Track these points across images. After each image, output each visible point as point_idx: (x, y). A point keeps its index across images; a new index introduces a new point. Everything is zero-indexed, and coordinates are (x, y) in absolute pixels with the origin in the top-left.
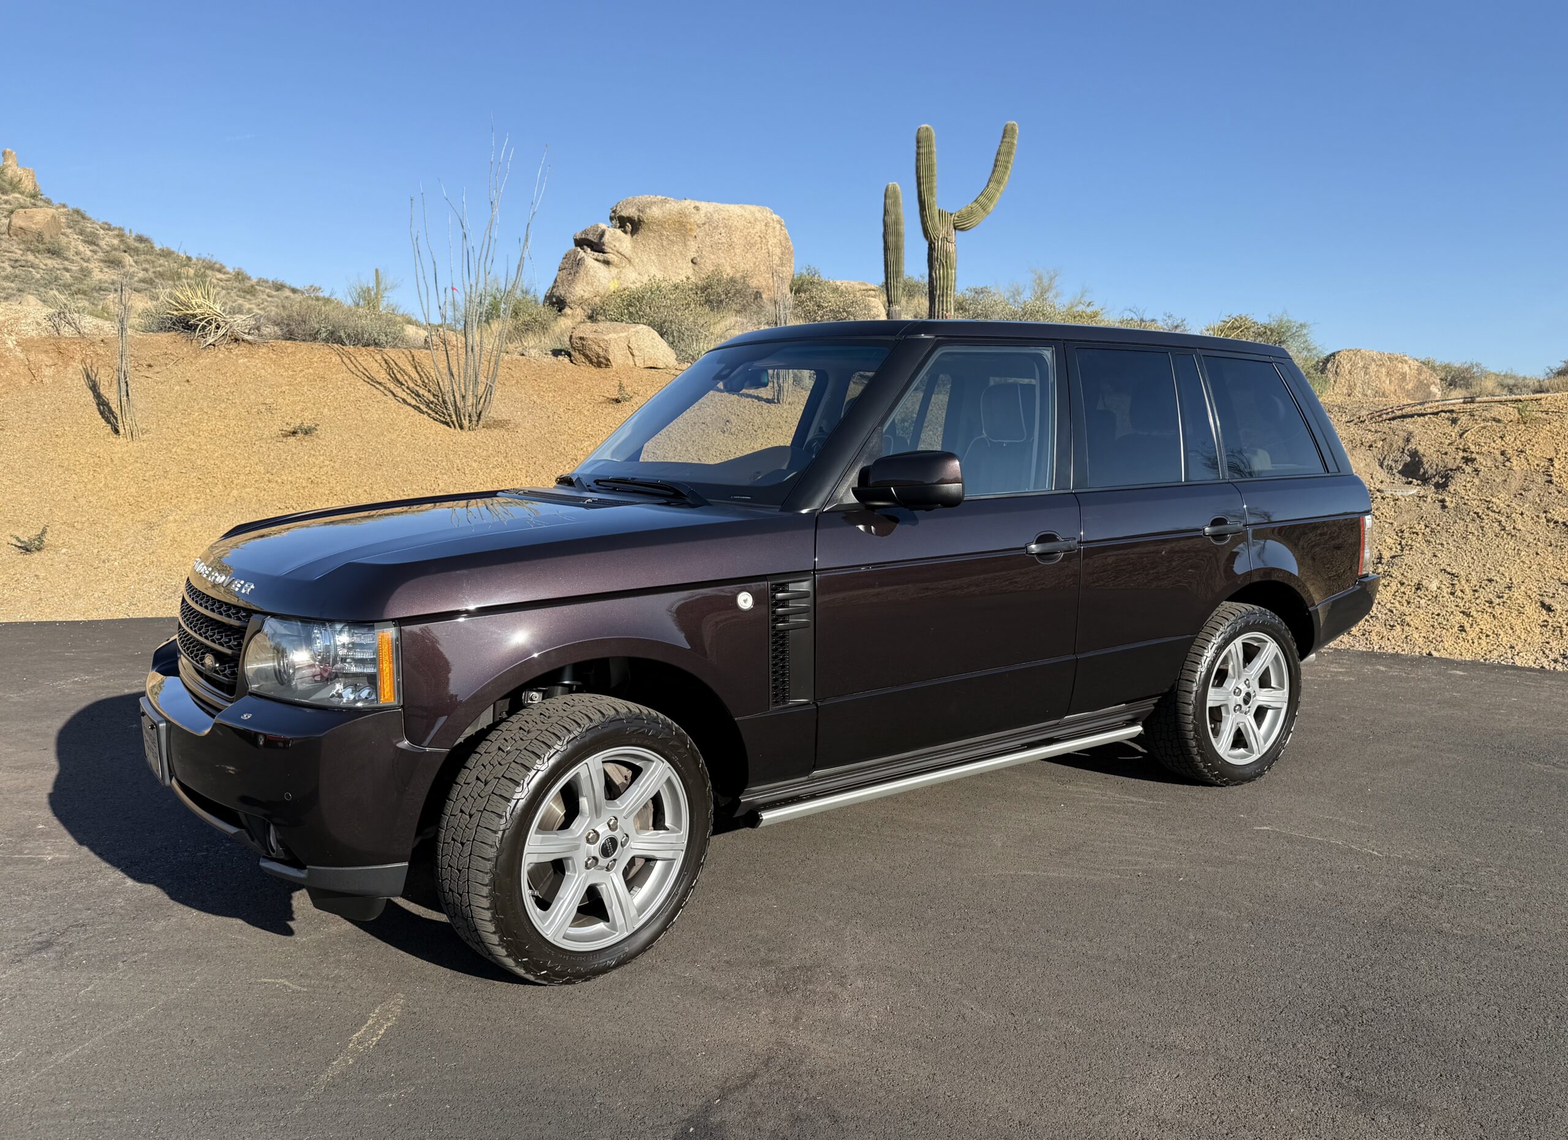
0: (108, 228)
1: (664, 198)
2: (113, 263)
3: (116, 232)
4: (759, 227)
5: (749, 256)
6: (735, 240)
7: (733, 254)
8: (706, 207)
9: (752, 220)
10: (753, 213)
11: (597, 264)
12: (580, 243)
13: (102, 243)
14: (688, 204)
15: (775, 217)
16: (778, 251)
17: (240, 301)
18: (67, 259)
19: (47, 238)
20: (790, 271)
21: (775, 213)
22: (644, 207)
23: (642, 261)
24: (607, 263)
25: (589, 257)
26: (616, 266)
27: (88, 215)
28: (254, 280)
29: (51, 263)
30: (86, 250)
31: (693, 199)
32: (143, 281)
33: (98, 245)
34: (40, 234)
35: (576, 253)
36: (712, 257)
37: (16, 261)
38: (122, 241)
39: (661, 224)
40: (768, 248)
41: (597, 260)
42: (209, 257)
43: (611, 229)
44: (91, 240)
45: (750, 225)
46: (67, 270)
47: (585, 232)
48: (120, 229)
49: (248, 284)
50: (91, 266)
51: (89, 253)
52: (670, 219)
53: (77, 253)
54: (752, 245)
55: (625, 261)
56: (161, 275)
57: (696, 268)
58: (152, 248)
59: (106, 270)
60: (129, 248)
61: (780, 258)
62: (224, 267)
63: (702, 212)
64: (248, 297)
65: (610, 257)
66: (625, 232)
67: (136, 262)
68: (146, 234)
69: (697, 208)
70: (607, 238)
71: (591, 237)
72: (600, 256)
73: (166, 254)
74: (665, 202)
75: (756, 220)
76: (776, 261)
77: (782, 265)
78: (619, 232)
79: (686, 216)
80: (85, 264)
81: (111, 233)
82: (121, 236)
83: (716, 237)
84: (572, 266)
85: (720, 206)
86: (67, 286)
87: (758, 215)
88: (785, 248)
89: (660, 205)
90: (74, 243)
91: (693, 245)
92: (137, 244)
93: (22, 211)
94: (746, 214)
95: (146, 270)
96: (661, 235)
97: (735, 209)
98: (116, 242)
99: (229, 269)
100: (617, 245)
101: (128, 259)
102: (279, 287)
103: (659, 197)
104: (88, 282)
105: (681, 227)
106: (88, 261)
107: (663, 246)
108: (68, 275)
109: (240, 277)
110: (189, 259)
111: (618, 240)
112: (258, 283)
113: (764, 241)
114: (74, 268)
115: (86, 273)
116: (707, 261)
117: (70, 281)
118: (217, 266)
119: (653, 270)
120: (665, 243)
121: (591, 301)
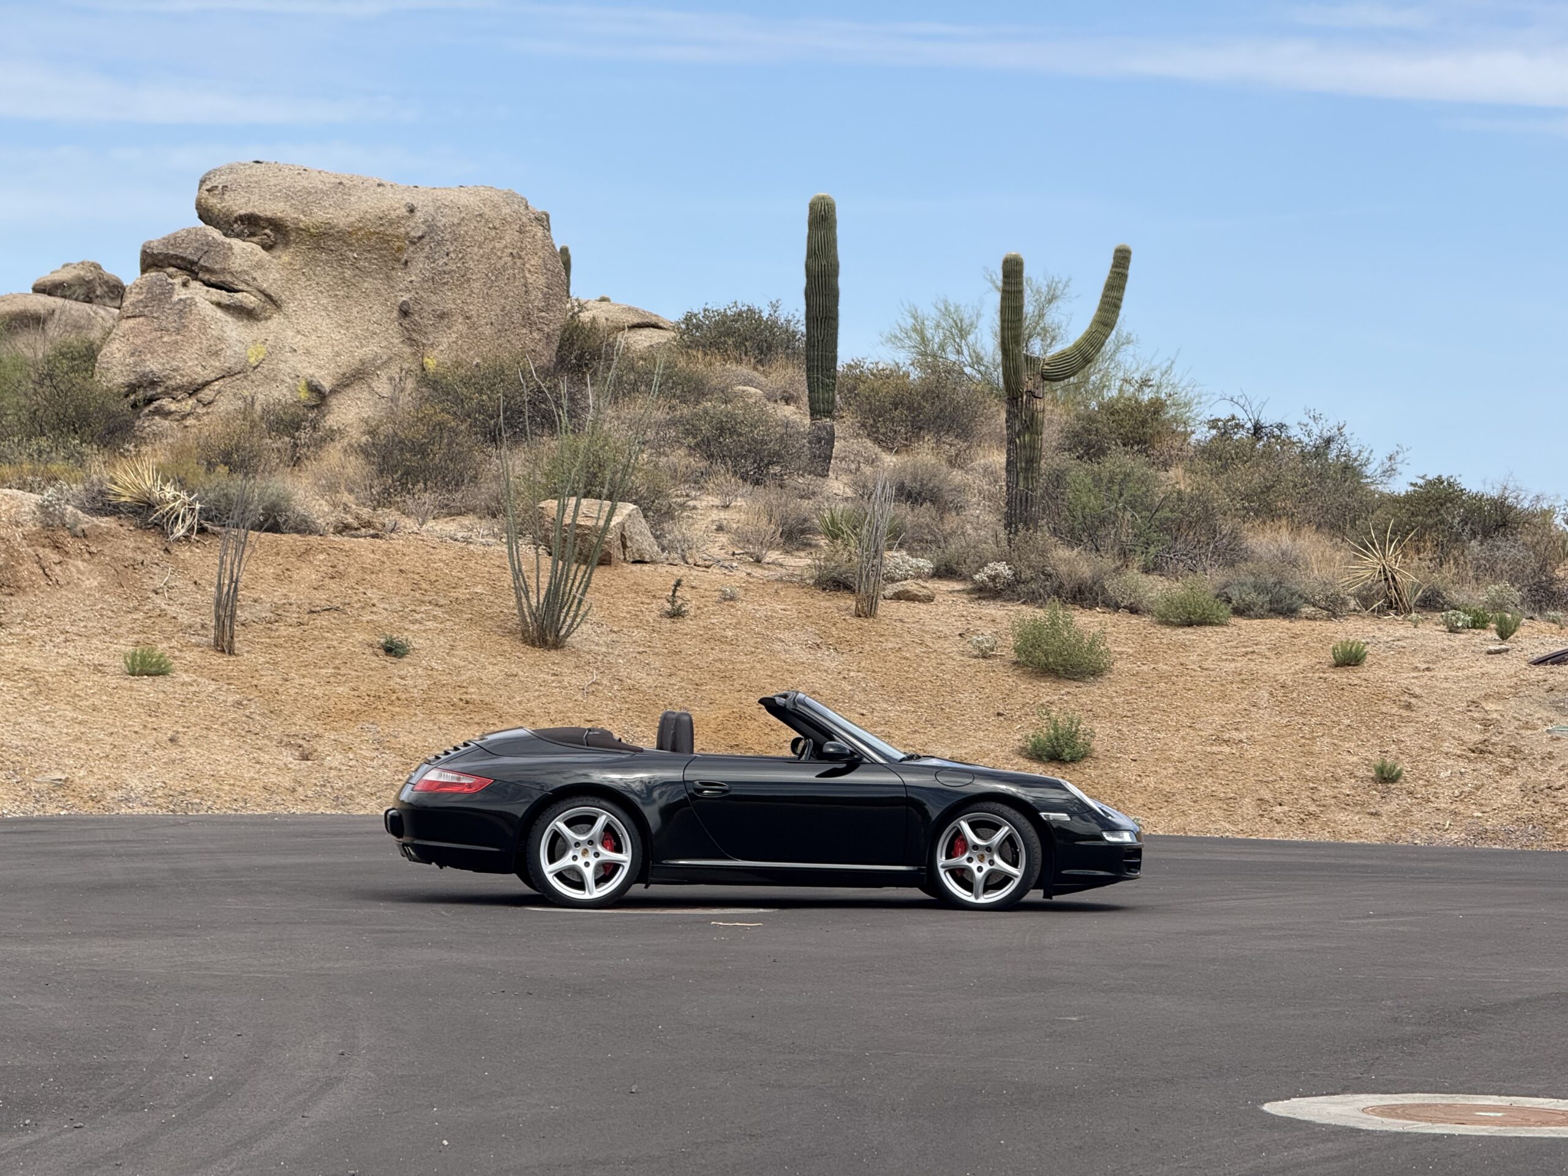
6: (471, 264)
7: (468, 292)
9: (497, 224)
10: (497, 207)
11: (219, 313)
16: (542, 281)
23: (307, 309)
24: (240, 312)
25: (201, 298)
26: (256, 318)
36: (434, 299)
39: (343, 236)
40: (524, 277)
41: (219, 305)
45: (493, 233)
52: (361, 229)
54: (500, 273)
55: (269, 305)
57: (405, 323)
63: (418, 217)
65: (247, 300)
66: (264, 247)
70: (229, 263)
71: (188, 253)
72: (224, 296)
75: (503, 221)
76: (537, 299)
77: (547, 308)
78: (246, 247)
79: (393, 224)
83: (441, 262)
84: (160, 313)
87: (506, 210)
89: (337, 199)
91: (401, 277)
94: (486, 212)
96: (342, 257)
100: (257, 274)
105: (382, 245)
107: (343, 279)
111: (258, 267)
113: (519, 262)
116: (426, 307)
119: (325, 325)
120: (348, 274)
121: (216, 386)
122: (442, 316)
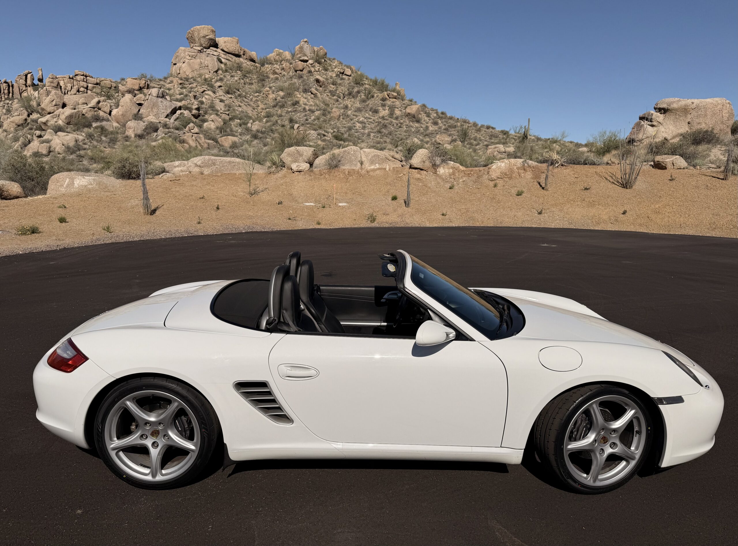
0: (432, 110)
1: (678, 99)
2: (436, 123)
3: (435, 111)
4: (720, 106)
5: (713, 118)
6: (708, 113)
8: (696, 101)
9: (716, 104)
10: (717, 101)
11: (648, 126)
12: (642, 118)
13: (432, 116)
14: (689, 101)
15: (727, 101)
16: (727, 115)
17: (476, 134)
18: (421, 123)
19: (416, 117)
20: (731, 123)
21: (727, 100)
22: (670, 104)
23: (667, 124)
24: (652, 126)
25: (645, 123)
26: (656, 127)
27: (427, 106)
28: (480, 125)
29: (417, 125)
30: (427, 119)
31: (691, 98)
32: (445, 129)
33: (430, 117)
34: (414, 115)
35: (640, 123)
36: (697, 120)
37: (407, 125)
38: (437, 115)
39: (676, 110)
40: (722, 114)
42: (464, 118)
43: (656, 113)
44: (428, 115)
45: (715, 106)
46: (421, 127)
47: (645, 114)
48: (437, 110)
49: (478, 127)
50: (429, 125)
51: (428, 120)
52: (681, 108)
53: (424, 121)
54: (715, 114)
55: (659, 124)
56: (450, 126)
57: (689, 125)
58: (447, 116)
59: (433, 126)
60: (439, 117)
61: (728, 118)
62: (469, 121)
63: (695, 104)
64: (478, 132)
65: (654, 123)
66: (661, 113)
67: (442, 122)
68: (444, 111)
69: (693, 103)
70: (653, 117)
71: (646, 116)
72: (650, 123)
73: (451, 118)
74: (679, 101)
75: (718, 104)
76: (725, 119)
77: (728, 120)
78: (658, 114)
79: (687, 106)
80: (427, 125)
81: (433, 112)
82: (437, 113)
83: (700, 113)
84: (638, 127)
85: (703, 100)
86: (422, 133)
87: (719, 102)
88: (731, 113)
89: (677, 103)
90: (423, 116)
91: (689, 116)
92: (442, 115)
93: (409, 107)
94: (714, 102)
95: (445, 125)
96: (676, 114)
97: (709, 100)
98: (435, 115)
99: (471, 121)
100: (657, 119)
101: (440, 122)
102: (488, 127)
103: (676, 99)
104: (428, 132)
105: (685, 110)
106: (427, 123)
107: (676, 118)
108: (422, 129)
109: (475, 125)
110: (458, 119)
111: (658, 117)
112: (481, 127)
113: (721, 112)
114: (423, 126)
115: (427, 127)
116: (695, 122)
117: (423, 131)
118: (467, 121)
119: (671, 127)
120: (677, 117)
121: (645, 140)
122: (699, 123)
